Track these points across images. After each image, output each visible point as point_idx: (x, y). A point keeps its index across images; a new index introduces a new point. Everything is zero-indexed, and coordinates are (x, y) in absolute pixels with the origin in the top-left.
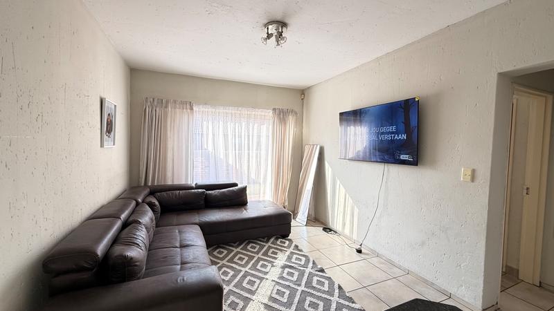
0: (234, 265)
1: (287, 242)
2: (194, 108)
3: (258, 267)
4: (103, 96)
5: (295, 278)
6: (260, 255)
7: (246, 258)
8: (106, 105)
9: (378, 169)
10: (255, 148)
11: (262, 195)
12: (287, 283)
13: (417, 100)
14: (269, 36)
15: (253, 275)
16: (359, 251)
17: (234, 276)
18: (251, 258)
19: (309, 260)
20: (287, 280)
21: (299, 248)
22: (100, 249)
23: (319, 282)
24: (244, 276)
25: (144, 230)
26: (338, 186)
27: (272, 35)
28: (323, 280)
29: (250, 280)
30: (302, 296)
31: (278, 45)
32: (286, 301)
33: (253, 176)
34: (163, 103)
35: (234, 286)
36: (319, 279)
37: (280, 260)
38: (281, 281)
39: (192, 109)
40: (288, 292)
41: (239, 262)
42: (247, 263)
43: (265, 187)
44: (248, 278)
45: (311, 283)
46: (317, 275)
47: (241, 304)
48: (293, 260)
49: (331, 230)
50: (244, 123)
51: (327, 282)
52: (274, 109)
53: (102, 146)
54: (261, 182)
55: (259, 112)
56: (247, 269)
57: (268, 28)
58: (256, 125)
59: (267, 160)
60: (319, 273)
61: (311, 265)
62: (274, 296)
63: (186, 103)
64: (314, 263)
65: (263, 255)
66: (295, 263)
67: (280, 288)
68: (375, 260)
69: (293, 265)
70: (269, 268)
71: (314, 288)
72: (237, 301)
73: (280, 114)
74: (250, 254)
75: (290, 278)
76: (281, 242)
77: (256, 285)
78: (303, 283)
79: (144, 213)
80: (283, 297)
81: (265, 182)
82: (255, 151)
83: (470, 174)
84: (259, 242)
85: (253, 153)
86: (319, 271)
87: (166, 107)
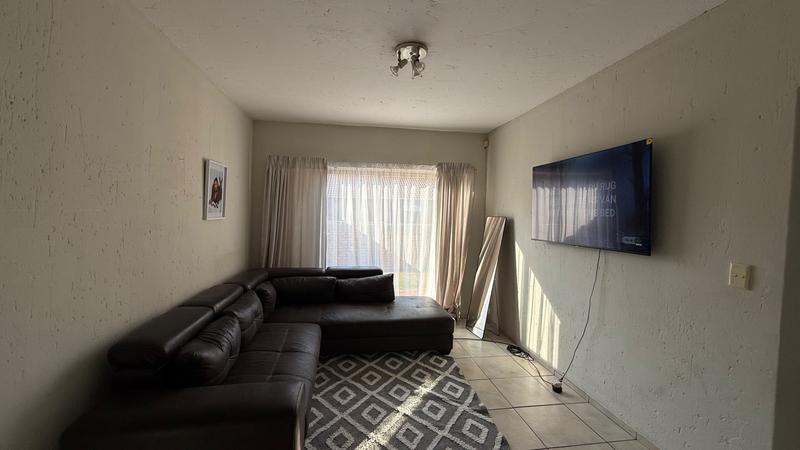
0: (359, 385)
1: (445, 362)
2: (329, 167)
3: (391, 393)
4: (207, 157)
5: (439, 416)
6: (399, 376)
7: (379, 377)
8: (211, 167)
9: (590, 259)
10: (412, 220)
11: (421, 288)
12: (424, 422)
13: (648, 143)
14: (402, 63)
15: (380, 404)
16: (557, 390)
17: (355, 401)
18: (386, 378)
19: (469, 392)
20: (426, 417)
21: (461, 373)
22: (169, 345)
23: (474, 429)
24: (368, 403)
25: (237, 325)
26: (531, 283)
27: (405, 61)
28: (481, 426)
29: (373, 409)
30: (441, 445)
31: (417, 74)
32: (414, 447)
33: (408, 260)
34: (290, 162)
35: (350, 414)
36: (474, 423)
37: (426, 387)
38: (416, 418)
39: (325, 168)
40: (421, 435)
41: (367, 381)
42: (379, 384)
43: (426, 276)
44: (373, 406)
45: (461, 427)
46: (474, 418)
47: (351, 440)
48: (445, 390)
49: (520, 350)
50: (396, 186)
51: (486, 430)
52: (440, 166)
53: (204, 218)
54: (421, 269)
55: (418, 170)
56: (374, 393)
57: (400, 53)
58: (414, 188)
59: (429, 238)
60: (478, 414)
61: (469, 400)
62: (400, 437)
63: (318, 160)
64: (475, 398)
65: (404, 376)
66: (446, 394)
67: (412, 428)
68: (581, 408)
69: (441, 396)
70: (406, 395)
71: (463, 436)
72: (347, 435)
73: (448, 171)
74: (386, 372)
75: (432, 415)
76: (436, 359)
77: (380, 417)
78: (449, 426)
79: (248, 304)
80: (412, 441)
81: (426, 269)
82: (411, 224)
83: (744, 274)
84: (404, 357)
85: (409, 226)
86: (478, 412)
87: (294, 166)
